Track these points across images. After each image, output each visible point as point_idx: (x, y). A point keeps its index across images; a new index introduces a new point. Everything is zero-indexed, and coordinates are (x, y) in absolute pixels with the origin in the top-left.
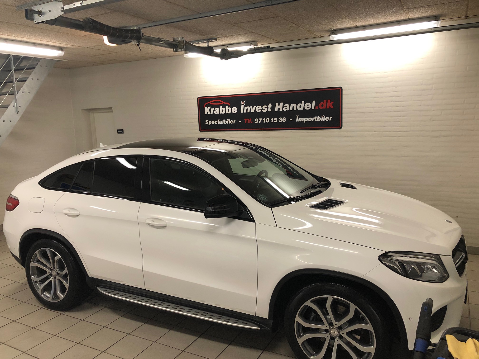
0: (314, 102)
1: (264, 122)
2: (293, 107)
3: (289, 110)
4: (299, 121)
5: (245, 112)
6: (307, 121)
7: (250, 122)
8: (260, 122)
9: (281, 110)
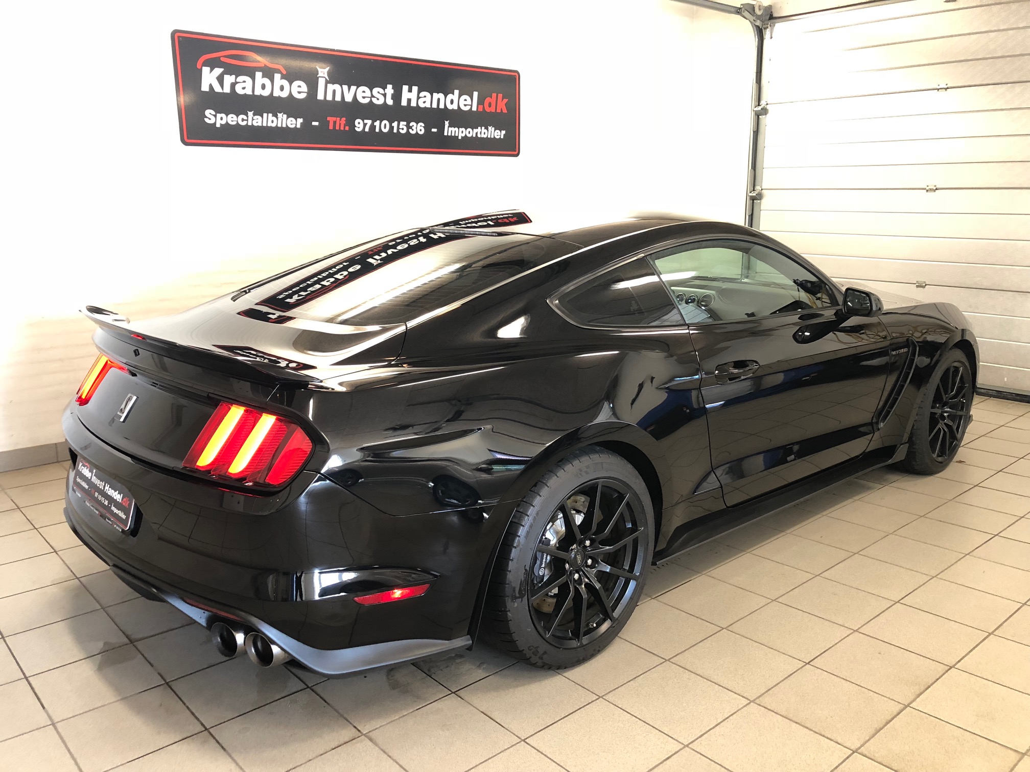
0: (476, 94)
1: (377, 130)
2: (439, 100)
3: (430, 107)
4: (449, 134)
5: (329, 98)
6: (463, 135)
7: (342, 128)
8: (367, 130)
9: (413, 104)
